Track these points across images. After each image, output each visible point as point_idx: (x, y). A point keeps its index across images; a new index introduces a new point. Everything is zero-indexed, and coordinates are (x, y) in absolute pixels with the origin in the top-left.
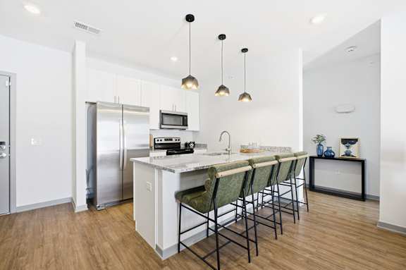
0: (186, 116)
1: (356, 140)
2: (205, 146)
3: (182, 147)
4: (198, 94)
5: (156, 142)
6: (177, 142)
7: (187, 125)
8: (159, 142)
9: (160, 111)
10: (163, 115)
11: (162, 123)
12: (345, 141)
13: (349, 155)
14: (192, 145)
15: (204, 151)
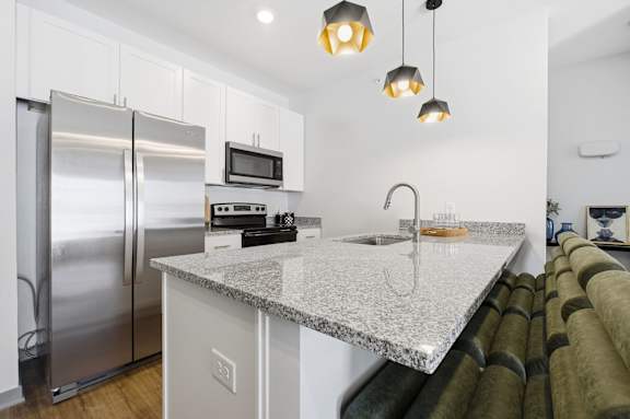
0: (281, 159)
1: (623, 210)
2: (316, 222)
3: (270, 223)
4: (302, 117)
5: (217, 213)
6: (260, 212)
7: (281, 179)
8: (223, 213)
9: (227, 144)
10: (232, 152)
11: (229, 170)
12: (598, 213)
13: (607, 239)
14: (290, 218)
15: (315, 231)
